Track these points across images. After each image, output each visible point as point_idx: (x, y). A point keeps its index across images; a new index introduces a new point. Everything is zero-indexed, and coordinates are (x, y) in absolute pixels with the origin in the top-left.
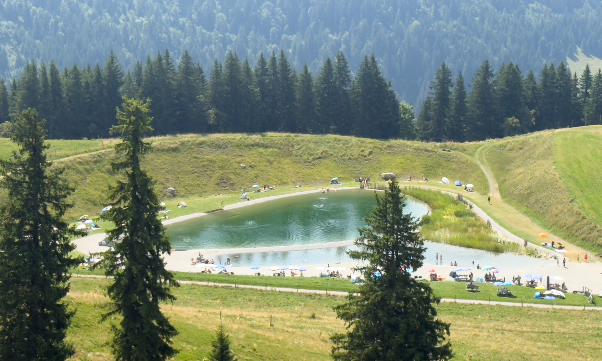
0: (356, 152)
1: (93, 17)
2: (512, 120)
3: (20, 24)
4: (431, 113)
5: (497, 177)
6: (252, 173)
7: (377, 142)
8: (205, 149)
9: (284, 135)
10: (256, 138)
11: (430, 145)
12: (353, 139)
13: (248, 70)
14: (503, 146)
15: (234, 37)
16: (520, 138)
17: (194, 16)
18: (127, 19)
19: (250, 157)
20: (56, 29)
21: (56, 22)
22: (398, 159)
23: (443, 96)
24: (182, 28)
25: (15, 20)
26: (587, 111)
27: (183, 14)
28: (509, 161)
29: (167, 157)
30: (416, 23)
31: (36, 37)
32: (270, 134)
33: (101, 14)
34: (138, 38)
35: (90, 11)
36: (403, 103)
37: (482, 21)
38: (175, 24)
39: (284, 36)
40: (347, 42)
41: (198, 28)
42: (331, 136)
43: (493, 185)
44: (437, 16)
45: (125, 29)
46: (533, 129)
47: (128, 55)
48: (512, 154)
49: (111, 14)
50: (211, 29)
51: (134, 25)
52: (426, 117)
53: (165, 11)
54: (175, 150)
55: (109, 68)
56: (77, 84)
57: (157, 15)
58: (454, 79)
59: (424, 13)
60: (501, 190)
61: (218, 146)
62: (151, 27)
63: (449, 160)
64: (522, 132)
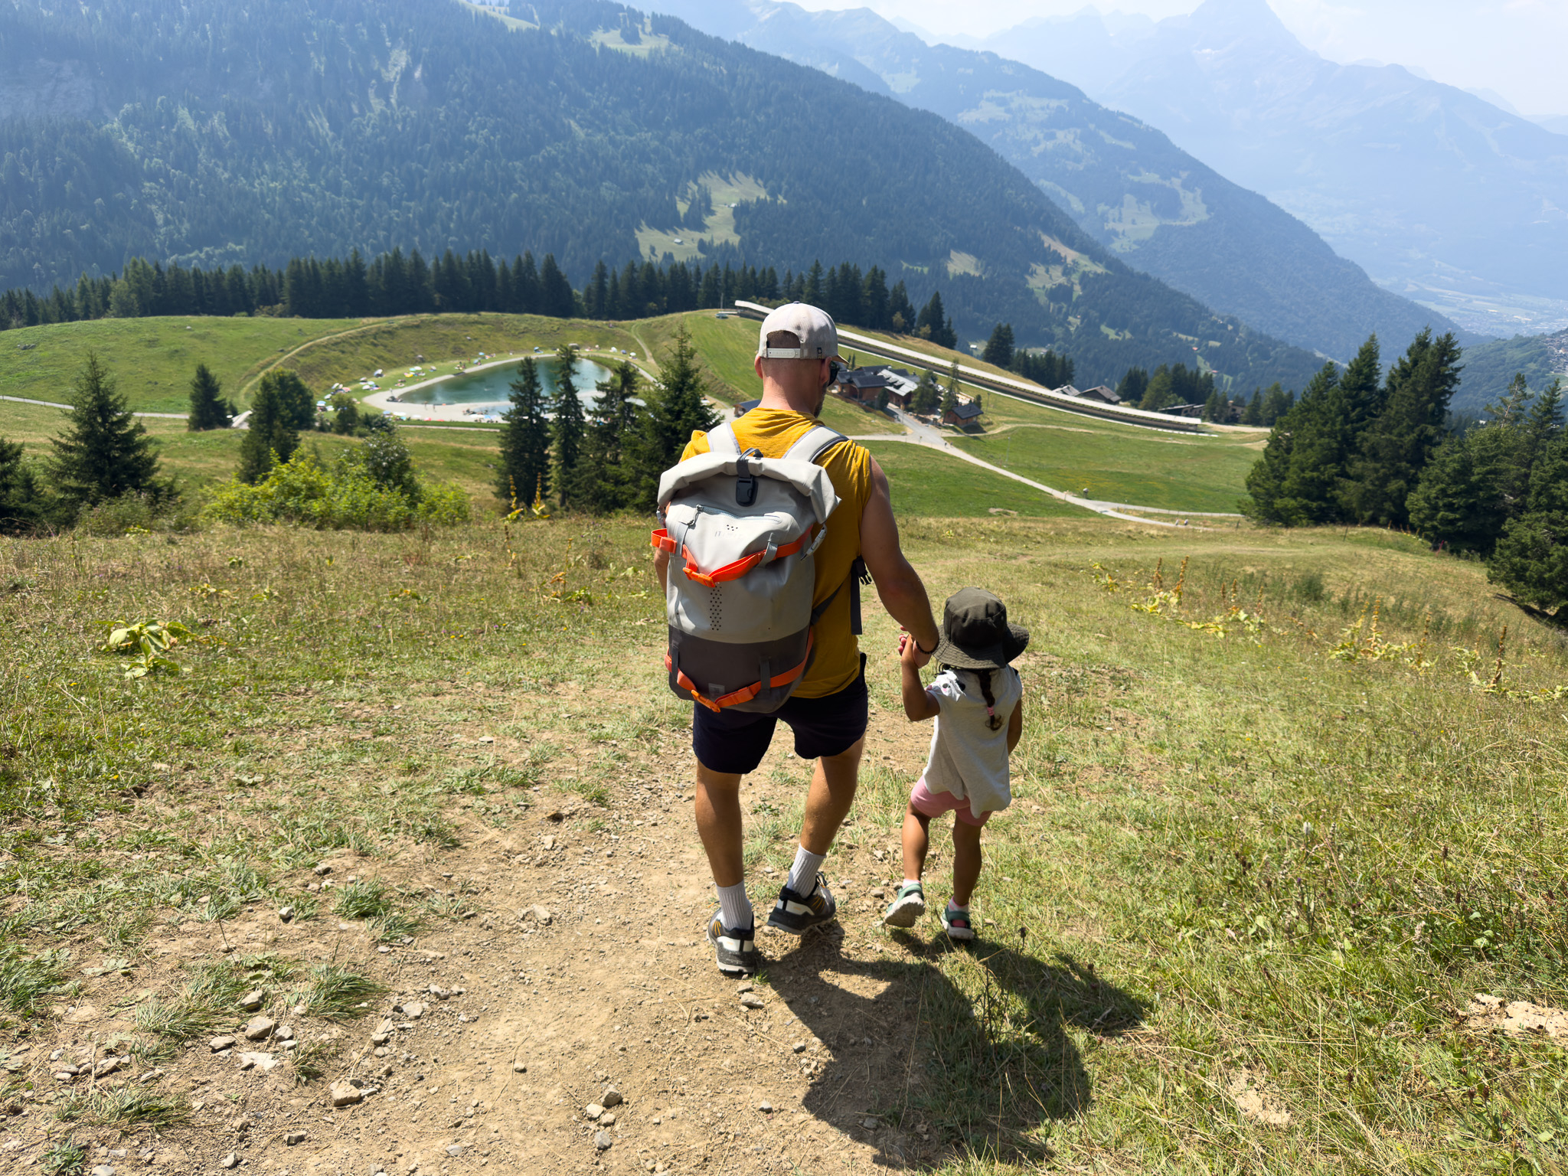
0: (548, 328)
1: (230, 180)
2: (652, 305)
3: (162, 185)
4: (593, 297)
5: (650, 348)
6: (476, 344)
7: (562, 320)
8: (439, 326)
9: (494, 314)
10: (473, 316)
11: (599, 323)
12: (545, 318)
13: (461, 263)
14: (649, 325)
15: (360, 203)
16: (660, 318)
17: (323, 183)
18: (262, 184)
19: (473, 331)
20: (197, 190)
21: (196, 184)
22: (579, 334)
23: (601, 287)
24: (312, 193)
25: (157, 182)
26: (700, 298)
27: (312, 180)
28: (655, 336)
29: (412, 332)
30: (514, 195)
31: (179, 198)
32: (483, 313)
33: (236, 177)
34: (274, 200)
35: (226, 175)
36: (575, 291)
37: (568, 195)
38: (306, 189)
39: (404, 203)
40: (459, 210)
41: (328, 194)
42: (527, 315)
43: (649, 354)
44: (531, 191)
45: (262, 194)
46: (667, 312)
47: (267, 216)
48: (656, 331)
49: (246, 178)
50: (338, 194)
51: (269, 189)
52: (588, 299)
53: (295, 177)
54: (418, 326)
55: (355, 261)
56: (333, 274)
57: (289, 181)
58: (609, 272)
59: (520, 187)
60: (654, 357)
61: (448, 323)
62: (285, 190)
63: (614, 334)
64: (660, 313)
